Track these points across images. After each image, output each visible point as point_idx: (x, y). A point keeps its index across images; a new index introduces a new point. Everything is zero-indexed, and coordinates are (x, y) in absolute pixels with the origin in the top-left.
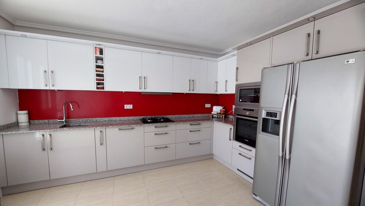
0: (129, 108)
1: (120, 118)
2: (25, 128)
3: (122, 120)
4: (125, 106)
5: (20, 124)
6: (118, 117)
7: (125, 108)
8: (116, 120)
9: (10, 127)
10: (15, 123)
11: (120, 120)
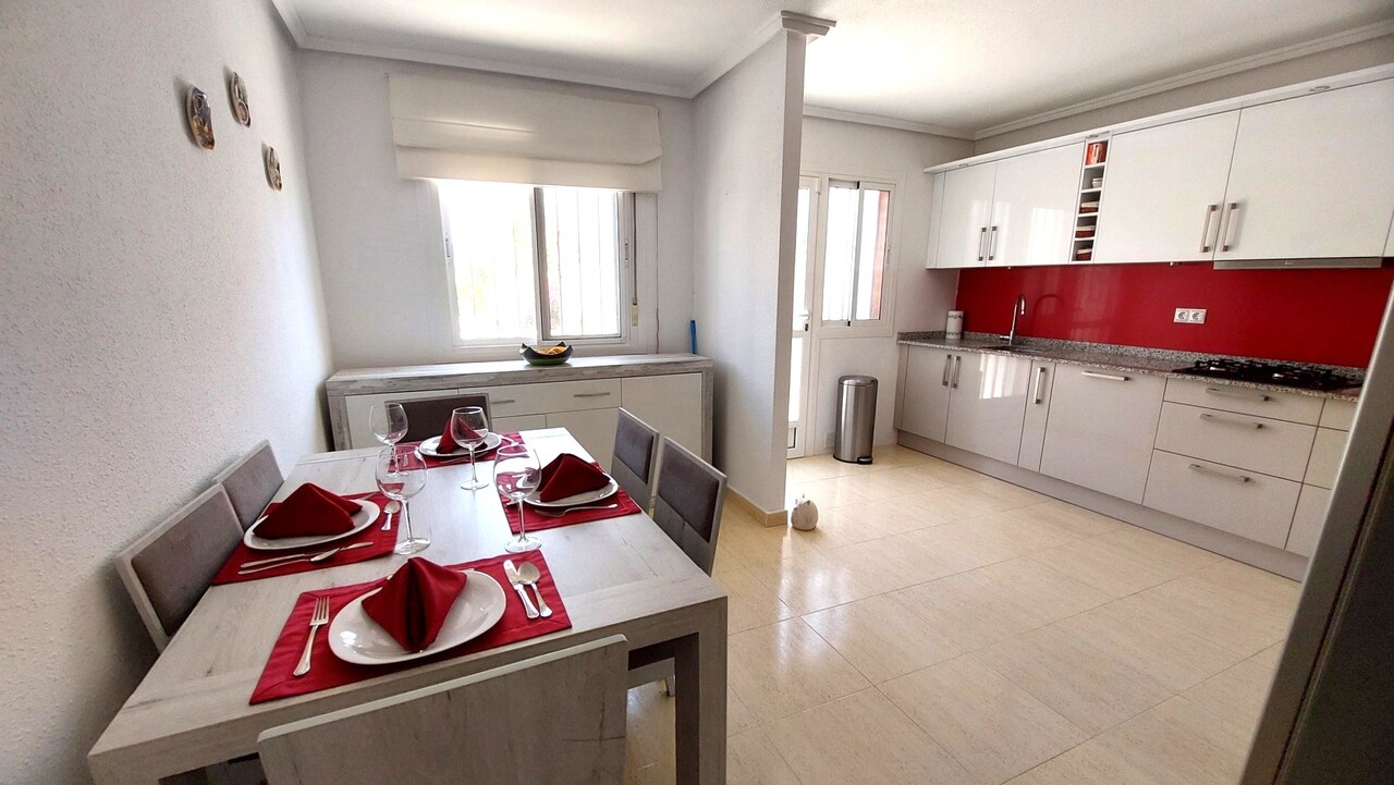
0: (1191, 320)
1: (1152, 350)
2: (952, 344)
3: (1158, 359)
4: (1178, 311)
5: (948, 336)
6: (1145, 347)
7: (1177, 319)
8: (1135, 356)
9: (928, 338)
10: (940, 332)
11: (1149, 359)
